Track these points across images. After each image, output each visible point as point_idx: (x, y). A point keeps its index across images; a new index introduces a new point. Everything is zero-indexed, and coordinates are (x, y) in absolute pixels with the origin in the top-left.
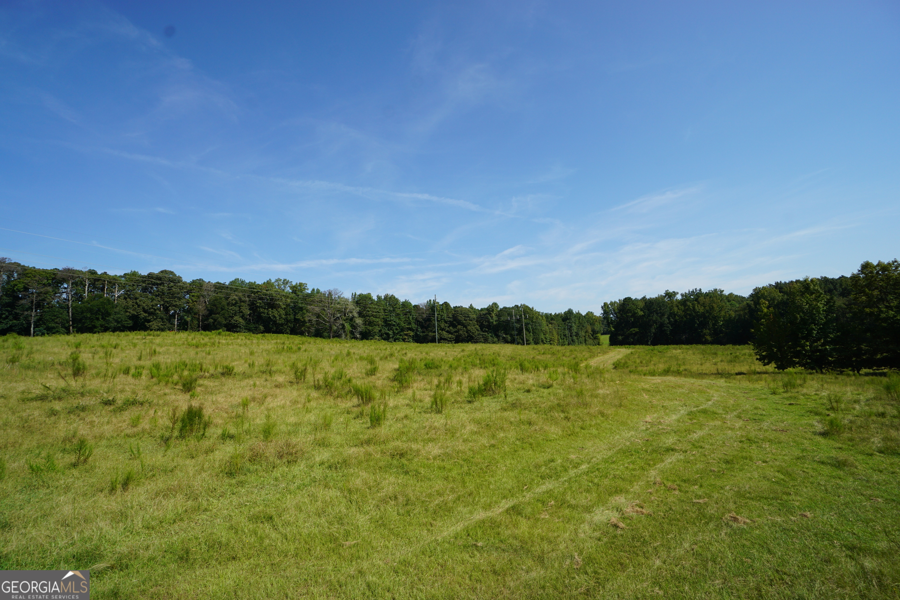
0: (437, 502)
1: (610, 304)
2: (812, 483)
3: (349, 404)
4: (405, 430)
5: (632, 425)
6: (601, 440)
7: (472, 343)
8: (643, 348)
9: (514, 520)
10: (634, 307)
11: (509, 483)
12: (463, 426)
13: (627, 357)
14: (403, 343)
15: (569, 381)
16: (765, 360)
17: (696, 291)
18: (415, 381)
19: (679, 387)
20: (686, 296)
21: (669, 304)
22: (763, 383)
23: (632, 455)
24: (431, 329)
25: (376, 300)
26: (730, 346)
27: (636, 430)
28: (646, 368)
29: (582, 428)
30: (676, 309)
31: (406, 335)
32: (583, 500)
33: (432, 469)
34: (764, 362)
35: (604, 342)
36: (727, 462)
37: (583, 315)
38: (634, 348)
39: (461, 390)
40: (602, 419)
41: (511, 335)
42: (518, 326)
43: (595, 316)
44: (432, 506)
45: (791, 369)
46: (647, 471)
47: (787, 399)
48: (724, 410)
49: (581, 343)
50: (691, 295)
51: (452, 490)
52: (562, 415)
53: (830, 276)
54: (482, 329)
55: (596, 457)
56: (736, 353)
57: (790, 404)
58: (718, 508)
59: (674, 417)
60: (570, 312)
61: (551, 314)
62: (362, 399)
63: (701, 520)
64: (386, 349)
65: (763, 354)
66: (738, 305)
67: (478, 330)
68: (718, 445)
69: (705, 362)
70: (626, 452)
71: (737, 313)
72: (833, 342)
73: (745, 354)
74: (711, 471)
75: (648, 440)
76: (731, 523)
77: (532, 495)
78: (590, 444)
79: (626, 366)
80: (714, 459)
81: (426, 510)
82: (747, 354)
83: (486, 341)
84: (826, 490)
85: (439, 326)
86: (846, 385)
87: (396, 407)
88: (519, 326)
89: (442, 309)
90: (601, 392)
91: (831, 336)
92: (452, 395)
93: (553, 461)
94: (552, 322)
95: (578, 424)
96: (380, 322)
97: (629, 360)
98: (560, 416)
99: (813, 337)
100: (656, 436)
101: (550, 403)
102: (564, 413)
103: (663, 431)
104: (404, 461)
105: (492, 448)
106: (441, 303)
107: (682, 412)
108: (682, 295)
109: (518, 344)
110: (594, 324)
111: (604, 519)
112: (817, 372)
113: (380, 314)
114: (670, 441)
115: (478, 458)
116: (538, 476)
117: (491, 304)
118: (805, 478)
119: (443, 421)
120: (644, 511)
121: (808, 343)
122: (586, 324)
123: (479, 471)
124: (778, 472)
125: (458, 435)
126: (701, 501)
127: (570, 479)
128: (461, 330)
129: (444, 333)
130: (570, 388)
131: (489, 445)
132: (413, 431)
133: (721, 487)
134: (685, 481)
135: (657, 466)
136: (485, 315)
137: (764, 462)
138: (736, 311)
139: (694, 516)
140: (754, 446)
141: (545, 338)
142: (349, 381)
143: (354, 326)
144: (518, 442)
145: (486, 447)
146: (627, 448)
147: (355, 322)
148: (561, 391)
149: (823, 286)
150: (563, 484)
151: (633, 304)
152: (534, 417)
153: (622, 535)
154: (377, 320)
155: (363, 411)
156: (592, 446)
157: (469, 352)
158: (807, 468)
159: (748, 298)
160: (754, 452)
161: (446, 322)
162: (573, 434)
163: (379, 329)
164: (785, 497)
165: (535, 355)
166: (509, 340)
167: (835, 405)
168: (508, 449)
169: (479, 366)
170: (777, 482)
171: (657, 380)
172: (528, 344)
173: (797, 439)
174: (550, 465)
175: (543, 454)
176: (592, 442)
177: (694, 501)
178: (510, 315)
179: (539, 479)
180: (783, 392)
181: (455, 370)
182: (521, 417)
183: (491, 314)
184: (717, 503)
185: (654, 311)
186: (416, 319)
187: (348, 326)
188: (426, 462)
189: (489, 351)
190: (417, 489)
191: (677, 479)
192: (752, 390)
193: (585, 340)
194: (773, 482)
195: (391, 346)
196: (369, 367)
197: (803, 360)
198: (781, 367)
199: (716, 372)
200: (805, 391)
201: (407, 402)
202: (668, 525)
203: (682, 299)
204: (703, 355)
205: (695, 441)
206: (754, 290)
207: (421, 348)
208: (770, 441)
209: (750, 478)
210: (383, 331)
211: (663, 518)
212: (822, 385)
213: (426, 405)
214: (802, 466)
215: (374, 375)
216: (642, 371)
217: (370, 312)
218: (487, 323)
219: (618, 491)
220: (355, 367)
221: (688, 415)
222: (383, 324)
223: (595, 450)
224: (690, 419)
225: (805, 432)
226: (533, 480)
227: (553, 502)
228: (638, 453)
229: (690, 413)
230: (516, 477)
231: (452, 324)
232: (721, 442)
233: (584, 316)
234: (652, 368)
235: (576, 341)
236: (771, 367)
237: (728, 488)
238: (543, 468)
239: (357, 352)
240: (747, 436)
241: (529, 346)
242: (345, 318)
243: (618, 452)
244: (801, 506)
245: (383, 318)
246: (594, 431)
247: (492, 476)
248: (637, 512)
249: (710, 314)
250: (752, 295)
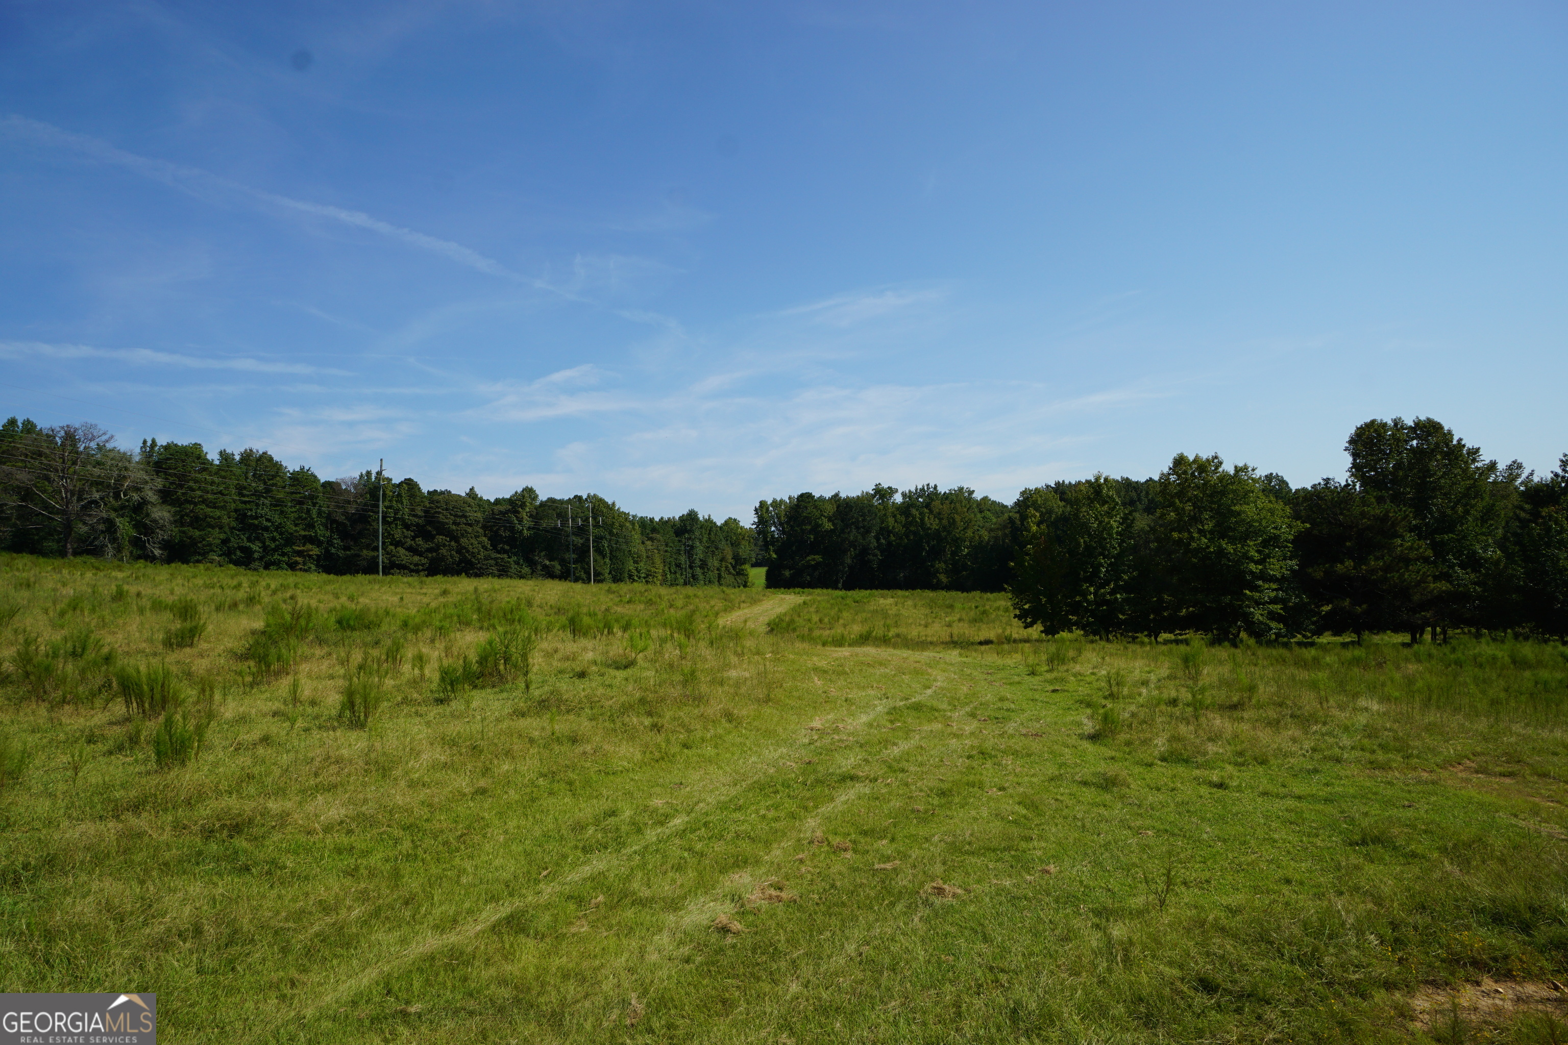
0: (316, 928)
1: (771, 505)
2: (1065, 818)
3: (99, 718)
4: (256, 771)
5: (784, 736)
6: (720, 768)
7: (468, 575)
8: (828, 594)
9: (507, 946)
10: (817, 514)
11: (509, 868)
12: (415, 753)
13: (797, 610)
14: (290, 572)
15: (671, 652)
16: (1027, 617)
17: (928, 488)
18: (305, 659)
19: (881, 664)
20: (910, 497)
21: (879, 510)
22: (1018, 657)
23: (776, 792)
24: (368, 541)
25: (217, 462)
26: (977, 594)
27: (791, 745)
28: (828, 632)
29: (686, 746)
30: (891, 520)
31: (300, 553)
32: (665, 888)
33: (318, 855)
34: (1025, 622)
35: (757, 582)
36: (943, 794)
37: (719, 524)
38: (810, 594)
39: (422, 676)
40: (727, 725)
41: (563, 562)
42: (579, 541)
43: (742, 528)
44: (299, 940)
45: (1064, 634)
46: (800, 820)
47: (1050, 682)
48: (949, 704)
49: (710, 582)
50: (919, 496)
51: (363, 897)
52: (647, 721)
53: (1134, 479)
54: (494, 546)
55: (705, 800)
56: (984, 606)
57: (1054, 691)
58: (914, 876)
59: (864, 718)
60: (692, 516)
61: (652, 520)
62: (141, 704)
63: (883, 900)
64: (239, 585)
65: (1026, 607)
66: (994, 520)
67: (486, 549)
68: (932, 765)
69: (933, 622)
70: (765, 788)
71: (992, 534)
72: (1126, 589)
73: (998, 609)
74: (913, 811)
75: (810, 763)
76: (933, 899)
77: (558, 888)
78: (695, 776)
79: (791, 627)
80: (921, 791)
81: (285, 951)
82: (1002, 608)
83: (503, 572)
84: (1084, 826)
85: (388, 535)
86: (1135, 658)
87: (243, 719)
88: (581, 541)
89: (399, 495)
90: (733, 674)
91: (1126, 577)
92: (398, 688)
93: (613, 813)
94: (654, 535)
95: (677, 738)
96: (225, 520)
97: (799, 616)
98: (642, 723)
99: (1100, 578)
100: (826, 755)
101: (624, 698)
102: (652, 717)
103: (840, 744)
104: (241, 843)
105: (478, 797)
106: (396, 480)
107: (879, 708)
108: (904, 495)
109: (576, 580)
110: (739, 544)
111: (703, 919)
112: (1101, 639)
113: (227, 498)
114: (847, 762)
115: (442, 821)
116: (576, 847)
117: (519, 490)
118: (1056, 810)
119: (362, 745)
120: (783, 895)
121: (1092, 589)
122: (723, 544)
123: (441, 848)
124: (1019, 803)
125: (398, 772)
126: (888, 866)
127: (646, 847)
128: (444, 545)
129: (402, 551)
130: (671, 666)
131: (472, 790)
132: (277, 772)
133: (926, 839)
134: (865, 833)
135: (819, 810)
136: (503, 513)
137: (1000, 789)
138: (991, 530)
139: (872, 894)
140: (989, 764)
141: (637, 569)
142: (108, 659)
143: (145, 526)
144: (541, 781)
145: (465, 795)
146: (769, 779)
147: (148, 515)
148: (651, 673)
149: (1123, 493)
150: (630, 858)
151: (816, 507)
152: (584, 725)
153: (734, 946)
154: (218, 513)
155: (138, 732)
156: (701, 779)
157: (459, 597)
158: (1062, 795)
159: (1012, 508)
160: (988, 772)
161: (407, 527)
162: (665, 757)
163: (222, 536)
164: (1023, 845)
165: (610, 604)
166: (558, 572)
167: (1115, 689)
168: (517, 797)
169: (478, 625)
170: (1015, 822)
171: (845, 652)
172: (598, 581)
173: (1056, 747)
174: (607, 822)
175: (595, 801)
176: (702, 772)
177: (876, 866)
178: (562, 516)
179: (579, 853)
180: (1047, 671)
181: (416, 633)
182: (556, 727)
183: (518, 512)
184: (914, 866)
185: (853, 523)
186: (329, 516)
187: (124, 526)
188: (302, 838)
189: (508, 596)
190: (267, 904)
191: (852, 831)
192: (999, 669)
193: (720, 577)
194: (1009, 822)
195: (254, 579)
196: (178, 625)
197: (1083, 618)
198: (1050, 631)
199: (948, 639)
200: (1078, 668)
201: (277, 705)
202: (824, 915)
203: (903, 503)
204: (931, 608)
205: (895, 760)
206: (1023, 493)
207: (337, 585)
208: (1016, 753)
209: (975, 819)
210: (234, 543)
211: (817, 904)
212: (1103, 658)
213: (326, 712)
214: (1055, 791)
215: (191, 645)
216: (820, 637)
217: (199, 493)
218: (508, 534)
219: (740, 862)
220: (133, 628)
221: (888, 713)
222: (234, 524)
223: (704, 786)
224: (892, 722)
225: (1068, 735)
226: (564, 857)
227: (601, 898)
228: (789, 787)
229: (892, 711)
230: (527, 854)
231: (421, 532)
232: (937, 760)
233: (721, 528)
234: (839, 631)
235: (701, 577)
236: (1036, 631)
237: (936, 838)
238: (591, 831)
239: (149, 591)
240: (980, 746)
241: (600, 585)
242: (116, 504)
243: (750, 788)
244: (1043, 857)
245: (236, 511)
246: (709, 751)
247: (471, 857)
248: (770, 898)
249: (949, 533)
250: (1018, 504)
